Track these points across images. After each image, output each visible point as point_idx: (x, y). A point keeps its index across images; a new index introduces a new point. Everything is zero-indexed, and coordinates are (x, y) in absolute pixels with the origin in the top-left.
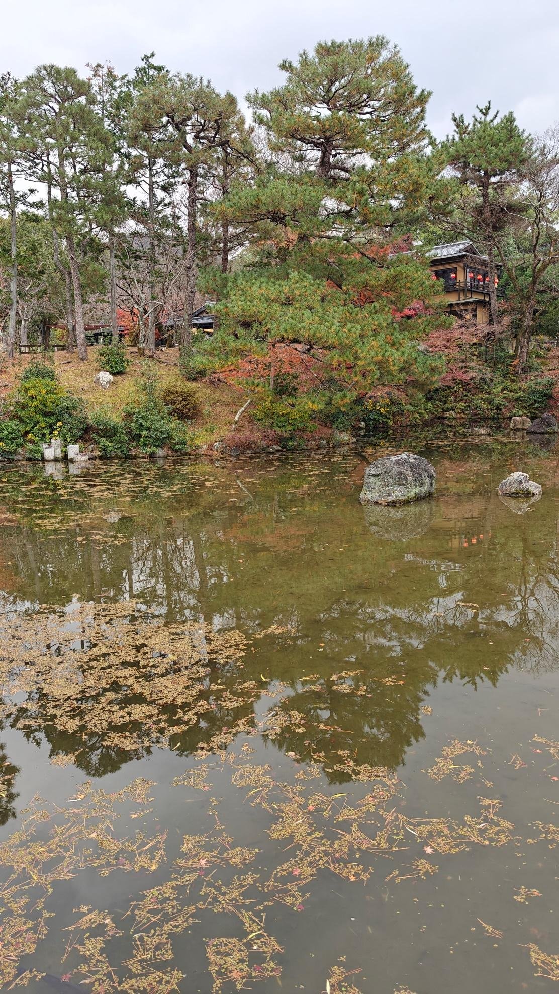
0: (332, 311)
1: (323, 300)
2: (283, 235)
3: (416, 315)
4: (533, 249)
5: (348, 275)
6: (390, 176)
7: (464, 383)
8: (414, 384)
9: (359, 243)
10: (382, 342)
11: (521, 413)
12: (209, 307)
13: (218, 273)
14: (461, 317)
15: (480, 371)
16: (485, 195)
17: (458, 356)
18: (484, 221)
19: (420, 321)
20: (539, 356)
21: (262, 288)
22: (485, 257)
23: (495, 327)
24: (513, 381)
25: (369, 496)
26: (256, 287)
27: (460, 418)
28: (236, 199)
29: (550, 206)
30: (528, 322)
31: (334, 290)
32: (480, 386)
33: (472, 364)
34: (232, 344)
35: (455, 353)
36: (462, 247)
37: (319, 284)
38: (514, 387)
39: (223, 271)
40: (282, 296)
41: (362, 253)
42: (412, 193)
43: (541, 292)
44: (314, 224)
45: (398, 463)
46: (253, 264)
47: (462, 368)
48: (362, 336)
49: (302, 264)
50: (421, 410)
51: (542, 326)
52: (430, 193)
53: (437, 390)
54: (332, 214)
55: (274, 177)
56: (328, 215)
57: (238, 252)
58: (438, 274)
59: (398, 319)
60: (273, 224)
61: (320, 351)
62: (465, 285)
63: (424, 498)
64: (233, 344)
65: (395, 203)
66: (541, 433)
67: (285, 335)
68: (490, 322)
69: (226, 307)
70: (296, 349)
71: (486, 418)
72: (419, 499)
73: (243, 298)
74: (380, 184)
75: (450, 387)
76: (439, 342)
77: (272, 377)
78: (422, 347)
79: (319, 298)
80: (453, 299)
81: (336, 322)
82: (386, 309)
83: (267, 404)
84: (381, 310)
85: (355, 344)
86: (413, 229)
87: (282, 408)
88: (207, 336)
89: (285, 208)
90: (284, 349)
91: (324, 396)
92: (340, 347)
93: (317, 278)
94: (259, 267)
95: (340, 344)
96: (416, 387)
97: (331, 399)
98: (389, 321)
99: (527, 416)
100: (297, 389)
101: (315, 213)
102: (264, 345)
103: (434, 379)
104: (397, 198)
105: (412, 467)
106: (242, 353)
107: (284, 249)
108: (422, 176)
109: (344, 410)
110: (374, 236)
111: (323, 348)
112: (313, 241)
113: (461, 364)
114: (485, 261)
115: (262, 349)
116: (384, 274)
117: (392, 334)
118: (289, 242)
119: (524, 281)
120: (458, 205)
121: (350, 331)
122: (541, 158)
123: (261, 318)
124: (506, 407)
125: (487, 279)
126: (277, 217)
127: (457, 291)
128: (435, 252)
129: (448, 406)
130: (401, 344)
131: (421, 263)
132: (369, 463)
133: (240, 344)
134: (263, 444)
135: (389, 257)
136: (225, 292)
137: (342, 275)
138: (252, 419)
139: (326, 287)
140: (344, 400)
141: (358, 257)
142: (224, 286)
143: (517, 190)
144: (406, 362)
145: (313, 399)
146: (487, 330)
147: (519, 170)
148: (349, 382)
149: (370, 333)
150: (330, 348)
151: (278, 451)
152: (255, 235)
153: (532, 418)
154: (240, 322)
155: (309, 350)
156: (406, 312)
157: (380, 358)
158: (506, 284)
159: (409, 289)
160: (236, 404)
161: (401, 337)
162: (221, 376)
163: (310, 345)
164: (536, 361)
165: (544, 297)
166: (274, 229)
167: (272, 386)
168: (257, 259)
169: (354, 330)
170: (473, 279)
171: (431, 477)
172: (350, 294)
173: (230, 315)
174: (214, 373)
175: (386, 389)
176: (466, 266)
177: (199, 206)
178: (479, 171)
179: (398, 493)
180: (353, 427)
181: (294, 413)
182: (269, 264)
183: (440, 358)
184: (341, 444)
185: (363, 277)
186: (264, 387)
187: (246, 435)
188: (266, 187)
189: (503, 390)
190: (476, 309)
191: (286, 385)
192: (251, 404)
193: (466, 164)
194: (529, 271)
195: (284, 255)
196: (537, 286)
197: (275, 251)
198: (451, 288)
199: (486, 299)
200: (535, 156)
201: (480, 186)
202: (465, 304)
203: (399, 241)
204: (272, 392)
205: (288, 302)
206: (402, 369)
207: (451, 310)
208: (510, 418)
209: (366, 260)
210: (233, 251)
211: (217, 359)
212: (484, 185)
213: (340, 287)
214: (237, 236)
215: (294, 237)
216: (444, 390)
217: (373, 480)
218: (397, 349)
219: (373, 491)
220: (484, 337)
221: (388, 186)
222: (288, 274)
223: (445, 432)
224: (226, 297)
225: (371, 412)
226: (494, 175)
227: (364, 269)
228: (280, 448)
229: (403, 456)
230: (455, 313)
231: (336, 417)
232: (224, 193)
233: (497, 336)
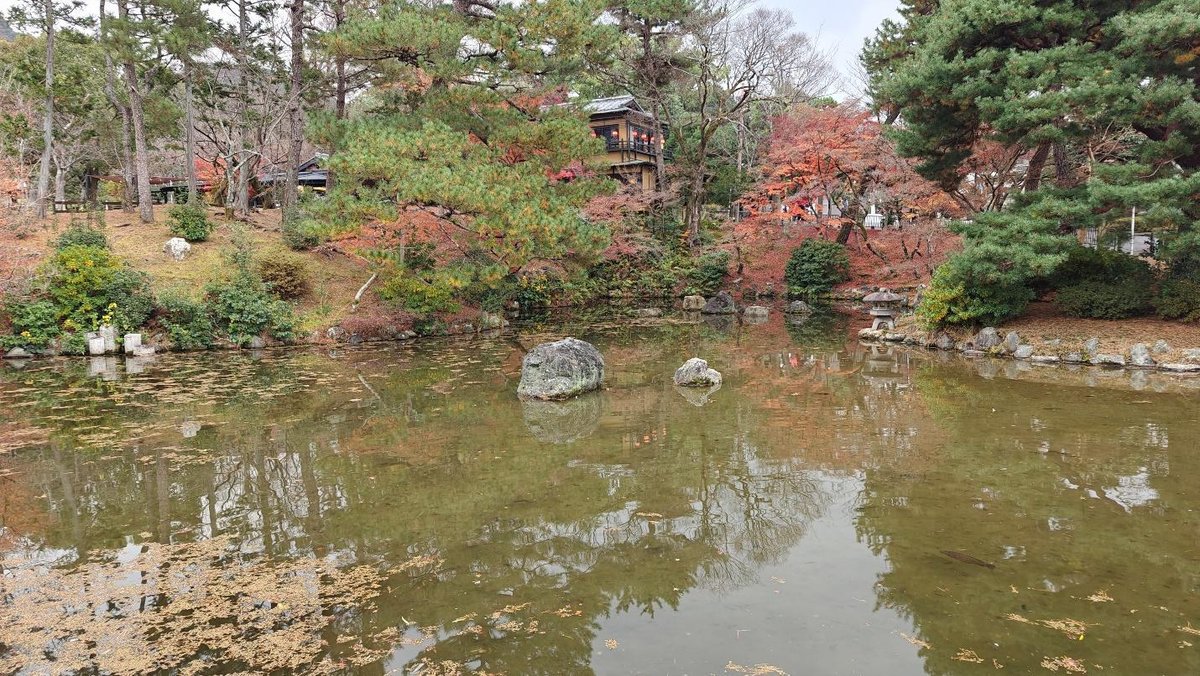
0: (476, 169)
1: (464, 157)
2: (413, 76)
3: (574, 177)
4: (700, 108)
5: (495, 128)
6: (541, 18)
7: (629, 256)
8: (574, 257)
9: (507, 91)
10: (537, 208)
11: (694, 291)
12: (321, 160)
13: (333, 119)
14: (625, 182)
15: (648, 243)
16: (646, 46)
17: (623, 226)
18: (647, 74)
19: (579, 185)
20: (711, 227)
21: (390, 140)
22: (649, 114)
23: (663, 194)
24: (684, 254)
25: (528, 390)
26: (381, 138)
27: (627, 298)
28: (355, 31)
29: (716, 63)
30: (698, 189)
31: (477, 145)
32: (649, 261)
33: (639, 235)
34: (352, 206)
35: (619, 222)
36: (624, 102)
37: (460, 138)
38: (685, 261)
39: (340, 116)
40: (415, 149)
41: (510, 103)
42: (567, 39)
43: (710, 156)
44: (452, 66)
45: (561, 350)
46: (378, 110)
47: (627, 240)
48: (513, 201)
49: (438, 113)
50: (587, 288)
51: (713, 194)
52: (587, 39)
53: (601, 264)
54: (474, 56)
55: (403, 9)
56: (469, 57)
57: (357, 94)
58: (599, 132)
59: (554, 181)
60: (401, 64)
61: (463, 216)
62: (628, 145)
63: (591, 391)
64: (353, 206)
65: (547, 49)
66: (716, 314)
67: (419, 197)
68: (658, 188)
69: (344, 161)
70: (433, 214)
71: (656, 298)
72: (586, 392)
73: (365, 151)
74: (530, 26)
75: (614, 262)
76: (602, 209)
77: (402, 247)
78: (583, 215)
79: (460, 154)
80: (615, 160)
81: (481, 183)
82: (541, 170)
83: (398, 280)
84: (535, 170)
85: (505, 210)
86: (567, 78)
87: (416, 284)
88: (317, 196)
89: (415, 47)
90: (417, 213)
91: (470, 270)
92: (487, 212)
93: (456, 130)
94: (385, 113)
95: (487, 209)
96: (577, 262)
97: (477, 274)
98: (544, 184)
99: (701, 295)
100: (434, 261)
101: (453, 54)
102: (392, 208)
103: (598, 252)
104: (550, 43)
105: (577, 354)
106: (366, 218)
107: (415, 94)
108: (577, 21)
109: (493, 287)
110: (523, 84)
111: (467, 213)
112: (452, 86)
113: (627, 235)
114: (650, 118)
115: (391, 213)
116: (536, 129)
117: (548, 200)
118: (421, 85)
119: (693, 142)
120: (617, 55)
121: (498, 194)
122: (704, 11)
123: (389, 176)
124: (677, 284)
125: (652, 139)
126: (406, 56)
127: (619, 151)
128: (595, 105)
129: (612, 284)
130: (559, 211)
131: (580, 117)
132: (526, 352)
133: (362, 206)
134: (393, 329)
135: (543, 108)
136: (342, 142)
137: (487, 128)
138: (378, 298)
139: (468, 141)
140: (495, 275)
141: (505, 107)
142: (341, 135)
143: (680, 43)
144: (565, 232)
145: (455, 273)
146: (654, 196)
147: (682, 22)
148: (500, 254)
149: (522, 197)
150: (475, 213)
151: (411, 337)
152: (379, 75)
153: (707, 297)
154: (361, 179)
155: (449, 215)
156: (563, 173)
157: (536, 226)
158: (673, 146)
159: (567, 147)
160: (357, 279)
161: (558, 203)
162: (338, 245)
163: (450, 209)
164: (708, 233)
165: (714, 162)
166: (402, 69)
167: (402, 258)
168: (381, 104)
169: (503, 193)
170: (637, 138)
171: (599, 366)
172: (497, 151)
173: (349, 170)
174: (329, 241)
175: (543, 263)
176: (628, 123)
177: (305, 36)
178: (639, 19)
179: (562, 385)
180: (505, 308)
181: (431, 291)
182: (397, 110)
183: (603, 227)
184: (490, 329)
185: (512, 131)
186: (394, 258)
187: (372, 317)
188: (393, 19)
189: (673, 266)
190: (641, 173)
191: (420, 257)
192: (375, 279)
193: (625, 12)
194: (698, 132)
195: (416, 100)
196: (706, 149)
197: (404, 95)
198: (613, 148)
199: (653, 161)
200: (697, 8)
201: (639, 36)
202: (629, 167)
203: (553, 92)
204: (402, 265)
205: (422, 157)
206: (561, 240)
207: (613, 173)
208: (682, 297)
209: (515, 112)
210: (351, 93)
211: (333, 224)
212: (646, 35)
213: (485, 142)
214: (356, 75)
215: (428, 80)
216: (608, 265)
217: (533, 370)
218: (554, 217)
219: (533, 384)
220: (651, 204)
221: (539, 29)
222: (421, 124)
223: (611, 313)
224: (344, 148)
225: (526, 290)
226: (656, 25)
227: (514, 122)
228: (414, 334)
229: (567, 341)
230: (618, 177)
231: (484, 295)
232: (338, 23)
233: (666, 204)
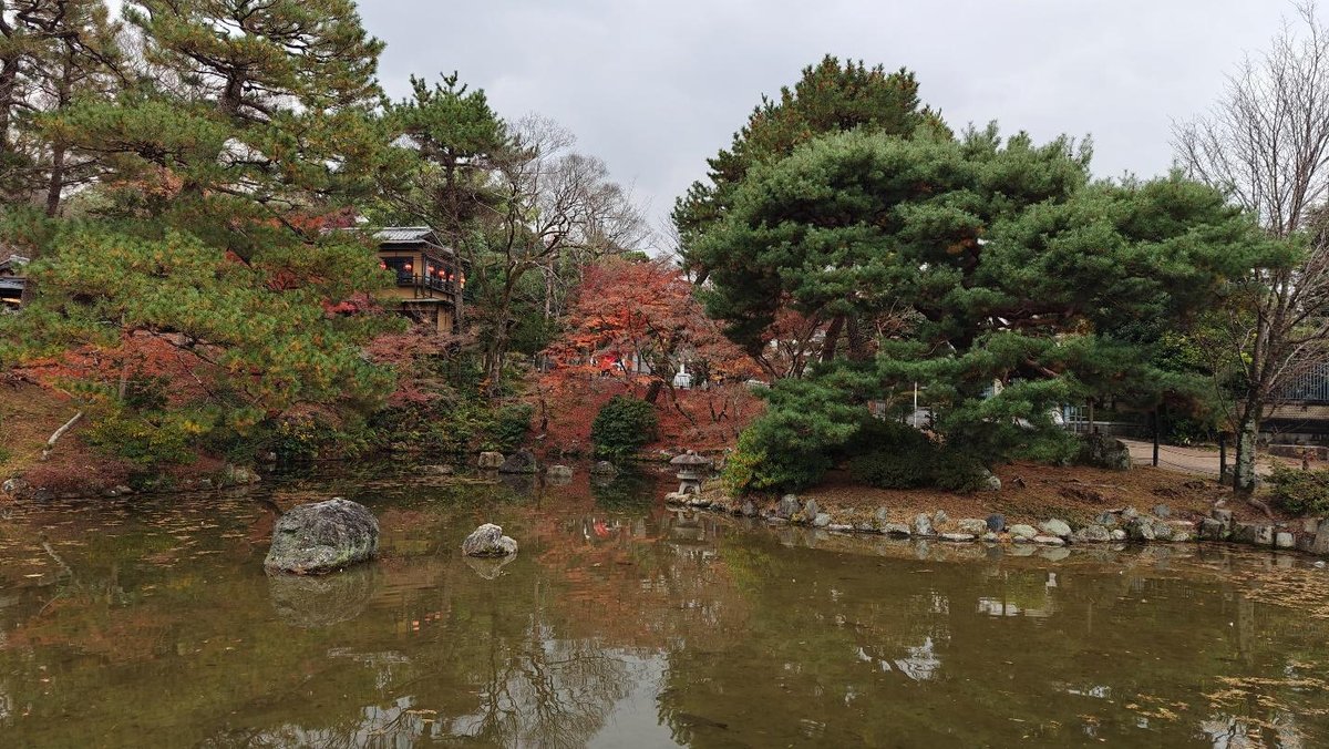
0: (232, 293)
1: (218, 276)
2: (158, 177)
3: (357, 311)
4: (506, 249)
5: (261, 248)
6: (328, 131)
7: (420, 406)
8: (352, 403)
9: (280, 207)
10: (307, 342)
11: (491, 447)
12: (18, 264)
13: (41, 215)
14: (418, 320)
15: (441, 391)
16: (449, 176)
17: (412, 370)
18: (449, 206)
19: (362, 320)
20: (514, 377)
21: (116, 248)
22: (449, 250)
23: (461, 337)
24: (483, 406)
25: (279, 562)
26: (107, 245)
27: (412, 451)
28: (83, 115)
29: (525, 203)
30: (501, 335)
31: (237, 264)
32: (441, 410)
33: (431, 381)
34: (56, 325)
35: (408, 365)
36: (419, 233)
37: (214, 254)
38: (483, 413)
39: (50, 213)
40: (152, 263)
41: (282, 221)
42: (357, 157)
43: (516, 301)
44: (210, 170)
45: (325, 512)
46: (105, 212)
47: (416, 385)
48: (278, 333)
49: (186, 222)
50: (365, 440)
51: (517, 341)
52: (381, 162)
53: (383, 412)
54: (240, 162)
55: (150, 98)
56: (234, 163)
57: (78, 190)
58: (389, 263)
59: (331, 314)
60: (143, 160)
61: (210, 347)
62: (423, 280)
63: (361, 562)
64: (58, 325)
65: (333, 165)
66: (516, 473)
67: (152, 320)
68: (455, 331)
69: (50, 269)
70: (169, 342)
71: (448, 453)
72: (354, 564)
73: (80, 259)
74: (313, 137)
75: (400, 410)
76: (386, 349)
77: (123, 381)
78: (364, 354)
79: (213, 274)
80: (407, 296)
81: (238, 310)
82: (316, 300)
83: (111, 421)
84: (309, 300)
85: (266, 343)
86: (356, 200)
87: (139, 427)
88: (7, 309)
89: (166, 140)
90: (146, 340)
91: (212, 413)
92: (243, 344)
93: (210, 245)
94: (116, 217)
95: (243, 340)
96: (354, 407)
97: (223, 418)
98: (319, 316)
99: (499, 451)
100: (167, 399)
101: (214, 157)
102: (113, 332)
103: (380, 398)
104: (337, 160)
105: (346, 518)
106: (72, 340)
107: (159, 198)
108: (371, 140)
109: (244, 434)
110: (302, 201)
111: (215, 343)
112: (208, 194)
113: (416, 380)
114: (449, 254)
115: (111, 337)
116: (314, 253)
117: (322, 334)
118: (168, 188)
119: (497, 284)
120: (415, 182)
121: (259, 323)
122: (515, 148)
123: (113, 292)
124: (473, 439)
125: (452, 276)
126: (149, 151)
127: (413, 286)
128: (386, 234)
129: (395, 435)
130: (334, 348)
131: (367, 245)
132: (280, 514)
133: (70, 327)
134: (100, 482)
135: (322, 231)
136: (50, 245)
137: (251, 247)
138: (82, 443)
139: (224, 259)
140: (244, 420)
141: (276, 225)
142: (49, 236)
143: (488, 178)
144: (340, 373)
145: (194, 416)
146: (451, 339)
147: (490, 156)
148: (255, 395)
149: (291, 329)
150: (227, 345)
151: (125, 494)
152: (111, 170)
153: (506, 454)
154: (72, 293)
155: (191, 345)
156: (343, 305)
157: (304, 364)
158: (474, 286)
159: (350, 277)
160: (53, 419)
161: (334, 338)
162: (30, 373)
163: (193, 338)
164: (510, 383)
165: (519, 307)
166: (143, 167)
167: (122, 393)
168: (111, 204)
169: (265, 323)
170: (434, 274)
171: (372, 532)
172: (261, 274)
173: (56, 280)
174: (17, 367)
175: (311, 408)
176: (425, 258)
177: (14, 113)
178: (443, 148)
179: (323, 556)
180: (257, 459)
181: (159, 436)
182: (131, 214)
183: (389, 370)
184: (235, 485)
185: (284, 253)
186: (109, 394)
187: (68, 468)
188: (137, 108)
189: (469, 417)
190: (436, 313)
191: (148, 394)
192: (80, 419)
193: (427, 137)
194: (502, 274)
195: (160, 205)
196: (511, 293)
197: (143, 197)
198: (405, 282)
199: (450, 301)
200: (508, 144)
201: (442, 165)
202: (422, 304)
203: (338, 214)
204: (121, 403)
205: (161, 273)
206: (335, 382)
207: (404, 309)
208: (478, 453)
209: (288, 232)
210: (69, 187)
211: (25, 346)
212: (449, 164)
213: (247, 261)
214: (79, 167)
215: (176, 182)
216: (392, 413)
217: (286, 538)
218: (329, 355)
219: (286, 554)
220: (446, 348)
221: (324, 143)
222: (163, 233)
223: (393, 470)
224: (53, 253)
225: (286, 438)
226: (461, 156)
227: (287, 243)
228: (129, 489)
229: (334, 502)
230: (410, 314)
231: (231, 444)
232: (61, 104)
233: (464, 349)
